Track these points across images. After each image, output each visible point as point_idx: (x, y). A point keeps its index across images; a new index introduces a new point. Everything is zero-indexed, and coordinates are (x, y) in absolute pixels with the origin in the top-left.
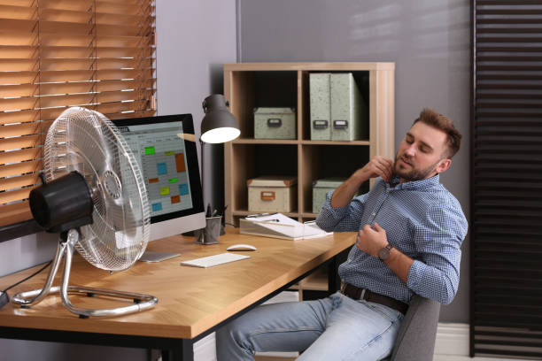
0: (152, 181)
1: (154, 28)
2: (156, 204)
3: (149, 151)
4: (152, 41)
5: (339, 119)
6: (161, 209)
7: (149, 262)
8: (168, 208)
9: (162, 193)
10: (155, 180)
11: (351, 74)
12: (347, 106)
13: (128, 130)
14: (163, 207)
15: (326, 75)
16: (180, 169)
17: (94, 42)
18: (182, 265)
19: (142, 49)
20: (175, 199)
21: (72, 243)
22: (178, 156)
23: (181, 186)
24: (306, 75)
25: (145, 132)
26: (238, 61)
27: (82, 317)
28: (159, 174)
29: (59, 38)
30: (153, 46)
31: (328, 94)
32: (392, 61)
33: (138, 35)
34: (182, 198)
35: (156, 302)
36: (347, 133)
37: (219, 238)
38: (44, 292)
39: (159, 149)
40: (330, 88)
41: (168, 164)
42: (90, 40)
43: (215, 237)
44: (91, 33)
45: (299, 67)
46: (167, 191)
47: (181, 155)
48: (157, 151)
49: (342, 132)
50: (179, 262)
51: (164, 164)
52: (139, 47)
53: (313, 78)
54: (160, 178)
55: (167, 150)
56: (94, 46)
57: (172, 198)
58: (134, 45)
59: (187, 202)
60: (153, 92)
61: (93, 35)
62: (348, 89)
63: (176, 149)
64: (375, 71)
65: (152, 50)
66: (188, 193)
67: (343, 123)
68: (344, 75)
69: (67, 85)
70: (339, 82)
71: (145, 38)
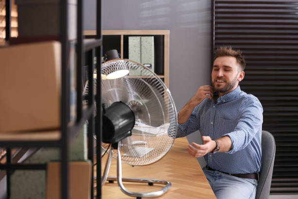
11: (153, 37)
12: (152, 55)
15: (139, 37)
31: (139, 49)
40: (141, 45)
45: (122, 33)
53: (131, 39)
64: (168, 36)
67: (149, 65)
68: (149, 38)
70: (146, 42)
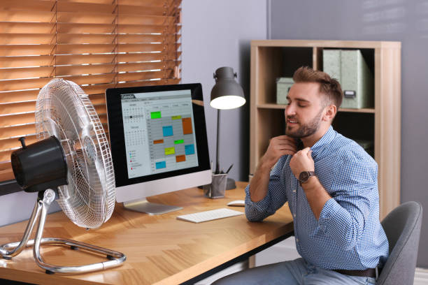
0: (156, 142)
1: (180, 9)
2: (160, 163)
3: (155, 116)
4: (178, 20)
5: (349, 89)
6: (165, 167)
7: (151, 214)
8: (172, 165)
9: (167, 153)
10: (161, 141)
11: (359, 51)
12: (356, 78)
13: (134, 97)
14: (167, 165)
15: (337, 51)
16: (187, 131)
17: (116, 21)
18: (178, 219)
19: (168, 26)
20: (180, 158)
21: (48, 202)
22: (186, 121)
23: (187, 147)
24: (320, 51)
25: (151, 99)
26: (268, 38)
27: (48, 272)
28: (164, 136)
29: (79, 16)
30: (179, 24)
31: (338, 68)
32: (398, 40)
33: (164, 15)
34: (187, 157)
35: (125, 259)
36: (356, 101)
37: (226, 193)
38: (22, 245)
39: (166, 114)
40: (341, 63)
41: (173, 127)
42: (113, 19)
43: (221, 192)
44: (114, 12)
45: (314, 45)
46: (172, 151)
47: (189, 119)
48: (162, 116)
49: (351, 101)
50: (174, 217)
51: (170, 127)
52: (165, 24)
53: (326, 53)
54: (165, 139)
55: (174, 115)
56: (116, 23)
57: (177, 157)
58: (160, 23)
59: (193, 160)
60: (177, 63)
61: (116, 15)
62: (356, 64)
63: (184, 114)
64: (379, 49)
65: (177, 28)
66: (194, 153)
67: (352, 93)
68: (353, 52)
69: (91, 56)
70: (348, 58)
71: (171, 17)
